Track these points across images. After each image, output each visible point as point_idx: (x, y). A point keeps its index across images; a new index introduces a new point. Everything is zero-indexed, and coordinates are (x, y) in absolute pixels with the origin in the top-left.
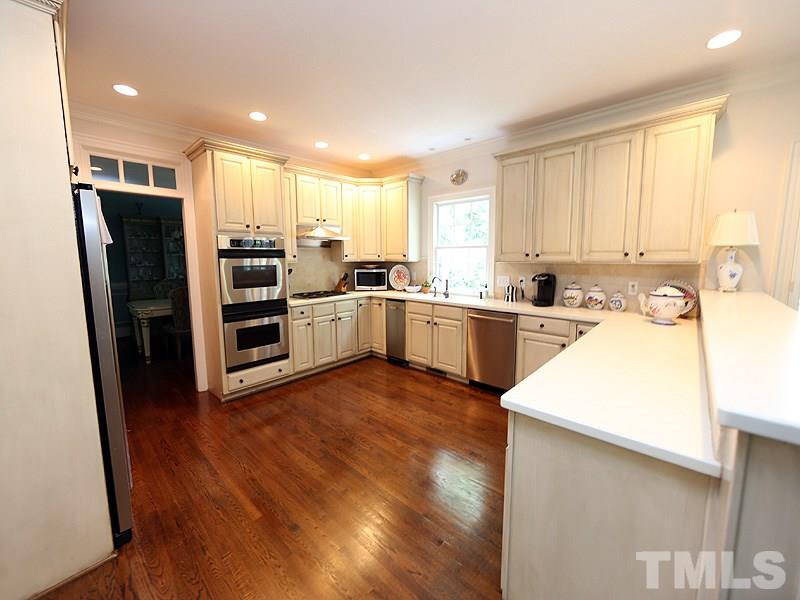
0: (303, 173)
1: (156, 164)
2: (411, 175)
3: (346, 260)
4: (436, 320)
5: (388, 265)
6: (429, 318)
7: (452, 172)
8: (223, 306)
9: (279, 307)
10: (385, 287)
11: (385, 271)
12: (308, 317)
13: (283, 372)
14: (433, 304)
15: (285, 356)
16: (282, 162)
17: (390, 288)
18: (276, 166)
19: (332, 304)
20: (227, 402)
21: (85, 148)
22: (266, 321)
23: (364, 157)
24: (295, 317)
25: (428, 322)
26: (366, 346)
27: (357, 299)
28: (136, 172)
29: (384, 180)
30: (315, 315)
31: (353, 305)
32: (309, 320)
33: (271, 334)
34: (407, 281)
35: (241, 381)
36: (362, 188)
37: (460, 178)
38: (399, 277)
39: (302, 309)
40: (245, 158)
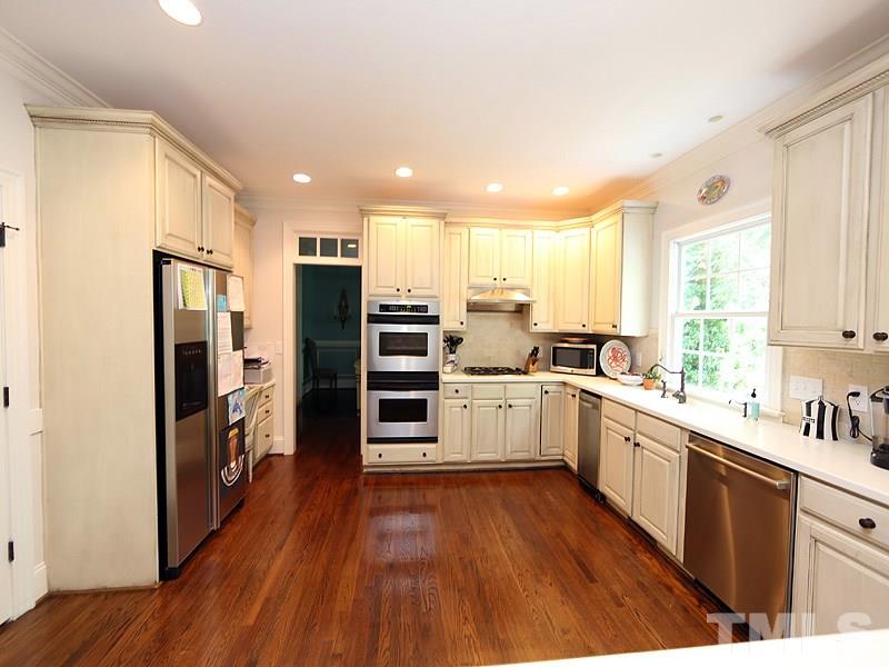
0: (478, 225)
1: (344, 237)
2: (628, 203)
3: (534, 329)
4: (640, 438)
5: (599, 340)
6: (629, 433)
7: (698, 184)
8: (369, 373)
9: (429, 380)
10: (593, 371)
11: (594, 347)
12: (466, 398)
13: (428, 458)
14: (636, 411)
15: (434, 440)
16: (442, 216)
17: (600, 373)
18: (435, 222)
19: (502, 386)
20: (369, 473)
21: (295, 232)
22: (412, 395)
23: (561, 192)
24: (449, 395)
25: (627, 439)
26: (555, 451)
27: (542, 384)
28: (329, 247)
29: (594, 217)
30: (475, 396)
31: (535, 391)
32: (465, 402)
33: (416, 411)
34: (626, 366)
35: (380, 455)
36: (562, 234)
37: (715, 191)
38: (615, 358)
39: (457, 386)
40: (400, 219)
